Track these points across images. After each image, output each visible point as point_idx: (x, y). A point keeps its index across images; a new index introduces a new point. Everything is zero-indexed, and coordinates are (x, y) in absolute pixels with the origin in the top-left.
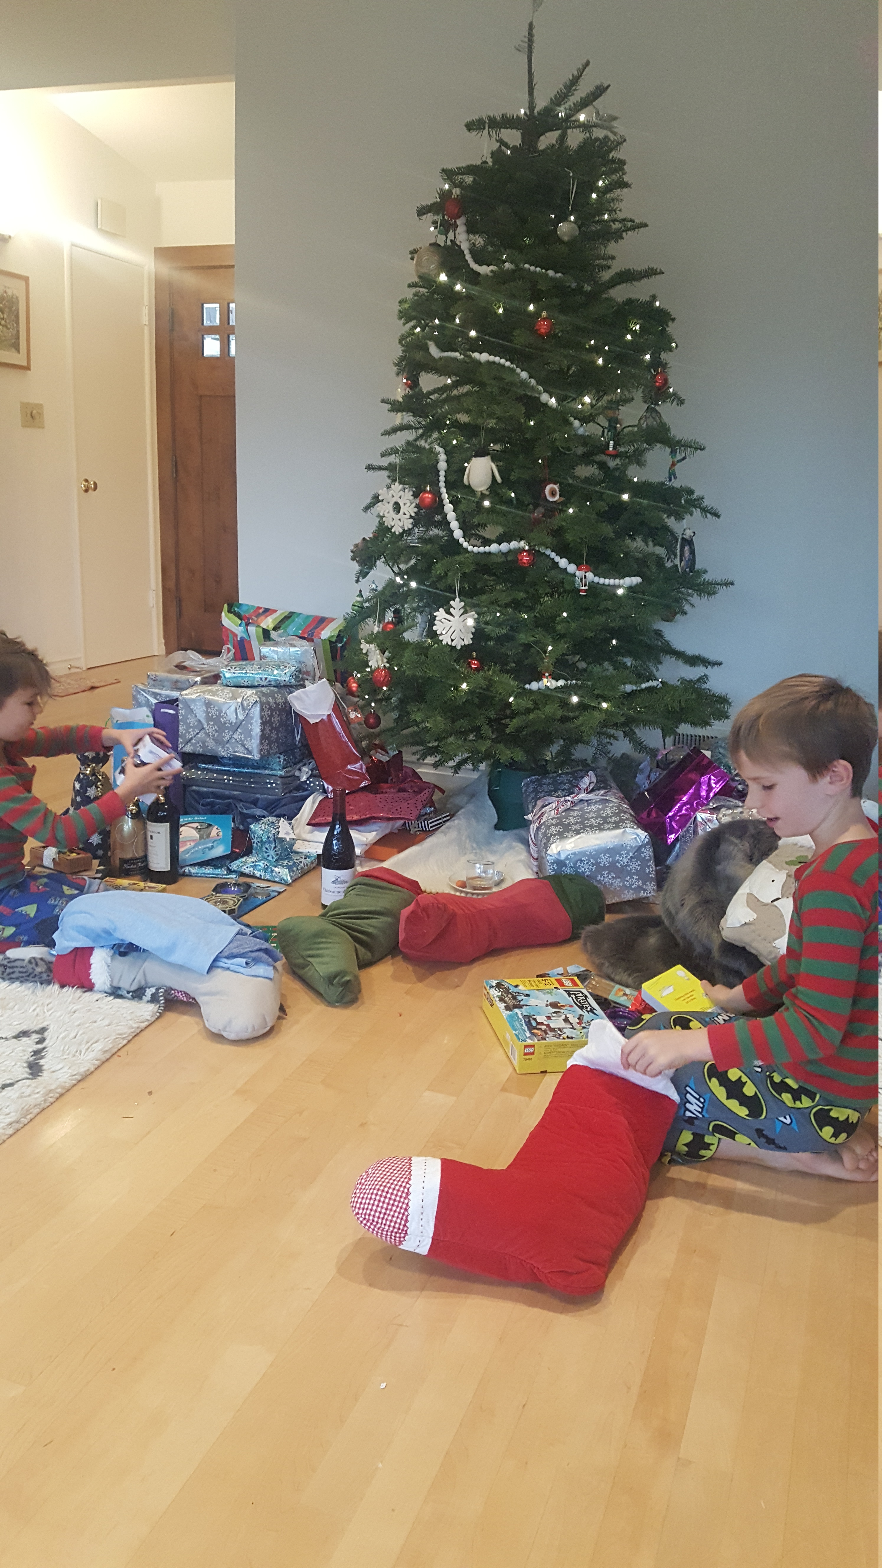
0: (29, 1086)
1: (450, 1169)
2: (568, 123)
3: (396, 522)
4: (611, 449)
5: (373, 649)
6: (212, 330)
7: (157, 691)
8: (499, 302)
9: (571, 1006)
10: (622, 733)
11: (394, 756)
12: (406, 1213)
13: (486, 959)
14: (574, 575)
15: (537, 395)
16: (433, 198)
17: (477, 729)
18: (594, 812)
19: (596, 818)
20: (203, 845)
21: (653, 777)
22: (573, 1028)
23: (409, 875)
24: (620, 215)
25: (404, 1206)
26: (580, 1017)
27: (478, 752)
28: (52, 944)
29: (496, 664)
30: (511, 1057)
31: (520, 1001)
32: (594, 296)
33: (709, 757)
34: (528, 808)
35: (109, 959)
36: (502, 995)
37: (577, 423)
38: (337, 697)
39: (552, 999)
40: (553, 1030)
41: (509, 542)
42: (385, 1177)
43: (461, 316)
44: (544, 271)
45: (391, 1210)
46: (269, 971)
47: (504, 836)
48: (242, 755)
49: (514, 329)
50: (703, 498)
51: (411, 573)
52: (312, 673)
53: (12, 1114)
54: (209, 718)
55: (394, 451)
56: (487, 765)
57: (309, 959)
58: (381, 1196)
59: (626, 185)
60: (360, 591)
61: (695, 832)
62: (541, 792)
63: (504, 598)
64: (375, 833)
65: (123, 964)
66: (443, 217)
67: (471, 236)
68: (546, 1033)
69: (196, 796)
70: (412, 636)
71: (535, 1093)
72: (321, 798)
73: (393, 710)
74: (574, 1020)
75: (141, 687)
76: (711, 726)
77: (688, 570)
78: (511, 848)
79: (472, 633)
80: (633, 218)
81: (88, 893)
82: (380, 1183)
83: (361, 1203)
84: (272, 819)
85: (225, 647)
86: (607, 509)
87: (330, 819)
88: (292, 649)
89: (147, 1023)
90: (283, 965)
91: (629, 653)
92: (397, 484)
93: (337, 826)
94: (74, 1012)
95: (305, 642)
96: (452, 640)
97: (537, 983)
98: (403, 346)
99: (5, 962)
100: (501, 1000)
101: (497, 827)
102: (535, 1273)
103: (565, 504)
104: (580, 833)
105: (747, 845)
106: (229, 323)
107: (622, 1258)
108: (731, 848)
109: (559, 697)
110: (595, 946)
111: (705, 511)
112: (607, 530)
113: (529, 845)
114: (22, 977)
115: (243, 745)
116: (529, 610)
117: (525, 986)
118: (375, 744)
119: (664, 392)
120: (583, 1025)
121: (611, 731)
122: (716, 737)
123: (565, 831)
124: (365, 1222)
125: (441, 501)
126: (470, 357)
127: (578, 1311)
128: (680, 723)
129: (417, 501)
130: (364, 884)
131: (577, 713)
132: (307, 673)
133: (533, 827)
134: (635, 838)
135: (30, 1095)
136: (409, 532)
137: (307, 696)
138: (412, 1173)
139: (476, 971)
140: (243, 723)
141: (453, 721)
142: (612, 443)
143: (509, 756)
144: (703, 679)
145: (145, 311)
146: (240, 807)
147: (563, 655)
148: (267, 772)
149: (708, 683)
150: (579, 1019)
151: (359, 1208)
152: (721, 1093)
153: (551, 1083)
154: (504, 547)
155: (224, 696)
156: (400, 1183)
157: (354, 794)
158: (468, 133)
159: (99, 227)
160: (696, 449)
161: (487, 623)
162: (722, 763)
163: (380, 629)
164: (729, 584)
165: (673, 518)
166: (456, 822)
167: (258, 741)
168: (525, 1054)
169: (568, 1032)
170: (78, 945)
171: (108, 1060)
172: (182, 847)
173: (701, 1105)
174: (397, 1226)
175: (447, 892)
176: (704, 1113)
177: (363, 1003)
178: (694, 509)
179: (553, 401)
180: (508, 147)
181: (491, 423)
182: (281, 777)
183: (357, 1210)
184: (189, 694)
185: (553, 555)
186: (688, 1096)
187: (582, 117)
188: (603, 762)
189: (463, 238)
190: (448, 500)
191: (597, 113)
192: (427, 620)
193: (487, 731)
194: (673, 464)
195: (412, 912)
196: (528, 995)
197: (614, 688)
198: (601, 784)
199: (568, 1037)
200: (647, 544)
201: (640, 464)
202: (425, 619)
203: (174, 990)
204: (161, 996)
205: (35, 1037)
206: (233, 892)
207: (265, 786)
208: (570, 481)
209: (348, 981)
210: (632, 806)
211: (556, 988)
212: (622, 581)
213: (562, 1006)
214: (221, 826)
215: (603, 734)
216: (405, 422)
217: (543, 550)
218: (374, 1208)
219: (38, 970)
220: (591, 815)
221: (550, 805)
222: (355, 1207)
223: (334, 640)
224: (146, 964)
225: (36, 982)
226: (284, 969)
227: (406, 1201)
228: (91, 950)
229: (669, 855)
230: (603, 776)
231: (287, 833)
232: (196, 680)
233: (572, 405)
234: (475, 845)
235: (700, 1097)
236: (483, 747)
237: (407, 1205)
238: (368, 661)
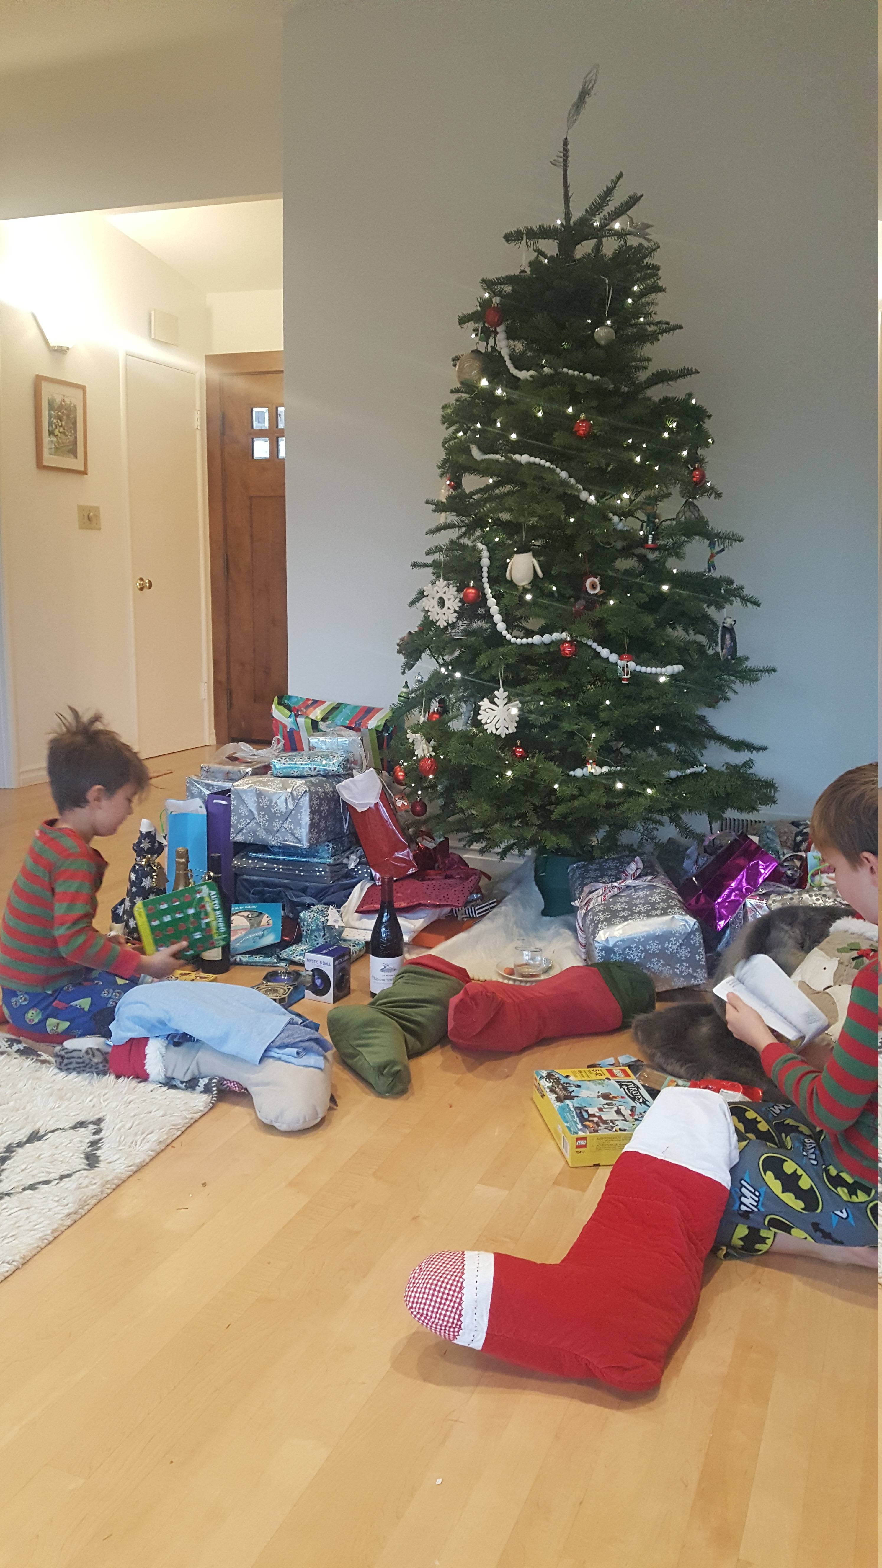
0: (86, 1177)
1: (503, 1263)
2: (603, 231)
3: (441, 616)
4: (650, 543)
5: (419, 738)
6: (261, 434)
7: (210, 782)
8: (539, 405)
9: (623, 1097)
10: (668, 818)
11: (441, 842)
12: (460, 1308)
13: (536, 1049)
14: (616, 664)
15: (577, 493)
16: (473, 307)
17: (524, 815)
18: (642, 898)
19: (644, 904)
20: (254, 933)
21: (701, 862)
22: (625, 1120)
23: (457, 962)
24: (656, 318)
25: (458, 1300)
26: (633, 1109)
27: (524, 839)
28: (108, 1035)
29: (540, 752)
30: (564, 1150)
31: (571, 1092)
32: (631, 397)
33: (757, 842)
34: (575, 894)
35: (163, 1050)
36: (552, 1086)
37: (616, 519)
38: (384, 785)
39: (603, 1090)
40: (605, 1122)
41: (551, 633)
42: (439, 1271)
43: (503, 419)
44: (582, 374)
45: (445, 1304)
46: (319, 1061)
47: (552, 922)
48: (292, 844)
49: (556, 430)
50: (742, 588)
51: (456, 665)
52: (359, 762)
53: (70, 1205)
54: (260, 809)
55: (438, 549)
56: (532, 851)
57: (359, 1049)
58: (435, 1290)
59: (661, 289)
60: (406, 682)
61: (745, 918)
62: (587, 878)
63: (547, 688)
64: (422, 920)
65: (177, 1054)
66: (484, 325)
67: (511, 342)
68: (599, 1126)
69: (246, 885)
70: (457, 725)
71: (588, 1187)
72: (369, 885)
73: (439, 797)
74: (626, 1112)
75: (194, 778)
76: (757, 811)
77: (729, 657)
78: (558, 934)
79: (517, 722)
80: (668, 320)
81: (142, 984)
82: (433, 1277)
83: (415, 1297)
84: (321, 907)
85: (275, 738)
86: (647, 600)
87: (378, 906)
88: (340, 740)
89: (200, 1114)
90: (334, 1054)
91: (672, 739)
92: (441, 580)
93: (386, 914)
94: (130, 1103)
95: (352, 732)
96: (497, 729)
97: (588, 1073)
98: (446, 449)
99: (63, 1053)
100: (552, 1091)
101: (544, 913)
102: (590, 1370)
103: (605, 597)
104: (628, 920)
105: (798, 932)
106: (277, 427)
107: (678, 1354)
108: (782, 934)
109: (604, 783)
110: (646, 1036)
111: (745, 600)
112: (649, 620)
113: (576, 932)
114: (79, 1067)
115: (293, 834)
116: (573, 698)
117: (576, 1076)
118: (422, 831)
119: (701, 486)
120: (636, 1117)
121: (656, 816)
122: (764, 822)
123: (613, 917)
124: (419, 1316)
125: (485, 595)
126: (511, 458)
127: (634, 1407)
128: (726, 809)
129: (461, 595)
130: (415, 972)
131: (622, 800)
132: (355, 762)
133: (580, 914)
134: (684, 925)
135: (87, 1186)
136: (453, 625)
137: (355, 785)
138: (465, 1267)
139: (526, 1060)
140: (293, 812)
141: (499, 808)
142: (650, 537)
143: (555, 843)
144: (748, 764)
145: (197, 416)
146: (290, 896)
147: (607, 742)
148: (316, 860)
149: (753, 767)
150: (631, 1110)
151: (413, 1302)
152: (776, 1186)
153: (604, 1174)
154: (547, 638)
155: (274, 787)
156: (453, 1278)
157: (401, 882)
158: (507, 244)
159: (153, 337)
160: (735, 540)
161: (530, 712)
162: (770, 848)
163: (426, 719)
164: (771, 670)
165: (713, 607)
166: (503, 908)
167: (308, 830)
168: (578, 1147)
169: (620, 1124)
170: (134, 1035)
171: (162, 1151)
172: (233, 936)
173: (757, 1199)
174: (451, 1320)
175: (494, 979)
176: (759, 1207)
177: (413, 1094)
178: (734, 599)
179: (592, 498)
180: (546, 257)
181: (533, 521)
182: (330, 865)
183: (410, 1304)
184: (241, 785)
185: (595, 645)
186: (743, 1190)
187: (617, 226)
188: (649, 847)
189: (503, 344)
190: (491, 595)
191: (632, 222)
192: (471, 708)
193: (533, 818)
194: (712, 556)
195: (462, 1000)
196: (579, 1086)
197: (659, 774)
198: (648, 870)
199: (620, 1129)
200: (688, 634)
201: (679, 556)
202: (470, 708)
203: (226, 1080)
204: (214, 1086)
205: (92, 1128)
206: (283, 981)
207: (314, 874)
208: (611, 573)
209: (398, 1072)
210: (680, 892)
211: (608, 1079)
212: (664, 670)
213: (614, 1097)
214: (271, 914)
215: (649, 820)
216: (449, 521)
217: (584, 640)
218: (428, 1302)
219: (95, 1060)
220: (638, 901)
221: (597, 892)
222: (409, 1301)
223: (380, 729)
224: (199, 1054)
225: (92, 1072)
226: (334, 1058)
227: (460, 1296)
228: (146, 1040)
229: (719, 941)
230: (649, 861)
231: (336, 921)
232: (247, 770)
233: (611, 502)
234: (522, 932)
235: (755, 1190)
236: (529, 833)
237: (461, 1299)
238: (413, 751)
